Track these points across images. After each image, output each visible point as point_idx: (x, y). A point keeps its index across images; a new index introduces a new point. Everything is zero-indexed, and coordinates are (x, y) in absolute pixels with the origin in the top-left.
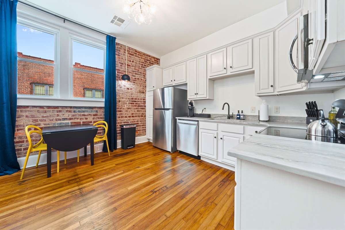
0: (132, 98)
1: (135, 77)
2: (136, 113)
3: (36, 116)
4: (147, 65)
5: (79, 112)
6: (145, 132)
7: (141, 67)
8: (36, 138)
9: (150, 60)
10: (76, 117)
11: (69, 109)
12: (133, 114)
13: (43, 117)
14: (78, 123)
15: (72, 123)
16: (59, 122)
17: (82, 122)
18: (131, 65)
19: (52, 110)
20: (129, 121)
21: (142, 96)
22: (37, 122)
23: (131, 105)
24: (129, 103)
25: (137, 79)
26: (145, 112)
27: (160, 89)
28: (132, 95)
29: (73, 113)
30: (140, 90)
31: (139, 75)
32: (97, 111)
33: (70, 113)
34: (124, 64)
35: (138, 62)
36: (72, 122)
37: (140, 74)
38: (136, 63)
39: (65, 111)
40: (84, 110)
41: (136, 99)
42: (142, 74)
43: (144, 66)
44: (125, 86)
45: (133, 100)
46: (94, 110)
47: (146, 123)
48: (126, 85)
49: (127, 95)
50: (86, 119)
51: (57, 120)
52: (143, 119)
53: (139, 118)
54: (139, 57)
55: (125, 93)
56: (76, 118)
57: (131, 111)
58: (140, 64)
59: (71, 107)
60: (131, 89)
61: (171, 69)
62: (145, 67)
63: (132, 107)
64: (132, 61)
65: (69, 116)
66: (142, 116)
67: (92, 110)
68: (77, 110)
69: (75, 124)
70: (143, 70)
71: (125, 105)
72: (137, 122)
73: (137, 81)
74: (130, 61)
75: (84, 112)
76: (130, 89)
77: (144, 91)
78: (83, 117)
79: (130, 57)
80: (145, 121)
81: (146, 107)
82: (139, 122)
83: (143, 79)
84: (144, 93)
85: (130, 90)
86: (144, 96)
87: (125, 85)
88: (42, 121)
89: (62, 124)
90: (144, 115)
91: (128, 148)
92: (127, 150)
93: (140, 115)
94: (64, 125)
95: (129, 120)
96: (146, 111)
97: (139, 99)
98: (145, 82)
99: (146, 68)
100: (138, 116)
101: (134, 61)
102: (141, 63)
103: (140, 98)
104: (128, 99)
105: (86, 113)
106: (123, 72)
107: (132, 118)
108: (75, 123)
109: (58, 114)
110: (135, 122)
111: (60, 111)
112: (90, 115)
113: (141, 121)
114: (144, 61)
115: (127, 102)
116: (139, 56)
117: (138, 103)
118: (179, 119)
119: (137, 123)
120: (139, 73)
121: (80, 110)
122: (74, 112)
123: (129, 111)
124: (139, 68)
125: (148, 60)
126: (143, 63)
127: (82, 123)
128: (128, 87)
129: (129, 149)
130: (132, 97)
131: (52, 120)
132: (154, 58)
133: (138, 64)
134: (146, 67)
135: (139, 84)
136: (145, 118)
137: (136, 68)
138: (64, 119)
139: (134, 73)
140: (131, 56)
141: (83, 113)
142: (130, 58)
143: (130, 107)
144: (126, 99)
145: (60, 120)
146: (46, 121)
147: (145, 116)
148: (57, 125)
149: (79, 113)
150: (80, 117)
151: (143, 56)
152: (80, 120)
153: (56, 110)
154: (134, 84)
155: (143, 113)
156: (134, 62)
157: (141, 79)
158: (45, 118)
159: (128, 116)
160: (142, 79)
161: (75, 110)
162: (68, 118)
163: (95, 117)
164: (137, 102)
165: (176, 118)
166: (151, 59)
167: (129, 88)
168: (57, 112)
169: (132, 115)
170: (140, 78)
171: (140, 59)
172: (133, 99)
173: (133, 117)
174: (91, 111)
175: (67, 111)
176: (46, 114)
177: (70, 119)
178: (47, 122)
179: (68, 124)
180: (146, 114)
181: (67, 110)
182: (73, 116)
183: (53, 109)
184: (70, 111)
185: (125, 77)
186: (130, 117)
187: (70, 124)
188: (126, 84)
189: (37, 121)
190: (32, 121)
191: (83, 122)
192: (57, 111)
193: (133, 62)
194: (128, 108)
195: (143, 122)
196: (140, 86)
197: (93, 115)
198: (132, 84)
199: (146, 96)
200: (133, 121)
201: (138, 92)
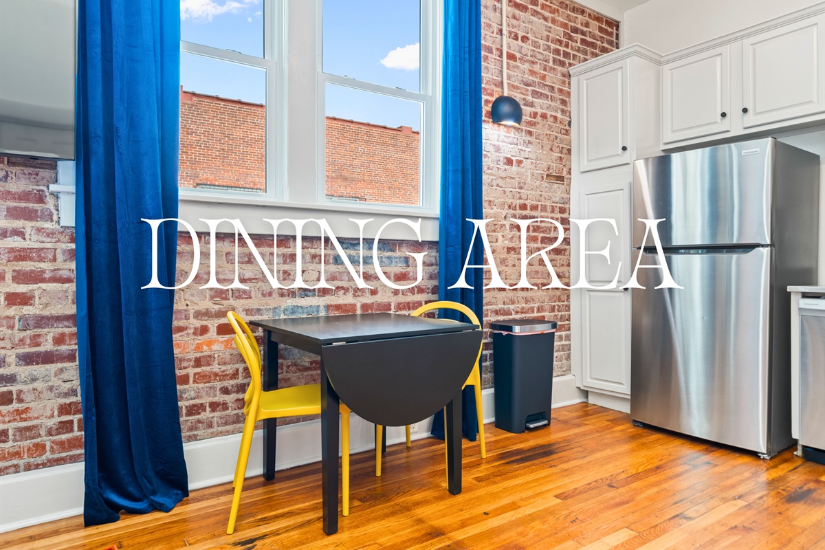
0: (522, 202)
1: (533, 109)
2: (537, 272)
4: (572, 52)
6: (568, 357)
7: (551, 64)
8: (223, 368)
9: (585, 29)
10: (340, 284)
13: (243, 280)
14: (349, 311)
15: (328, 307)
16: (290, 302)
17: (358, 306)
18: (518, 55)
19: (268, 249)
20: (512, 307)
21: (557, 191)
22: (224, 302)
23: (517, 233)
25: (539, 119)
27: (646, 160)
28: (521, 188)
29: (333, 268)
30: (549, 169)
31: (547, 97)
32: (406, 260)
34: (494, 51)
35: (541, 42)
36: (329, 303)
37: (549, 94)
38: (536, 44)
40: (365, 252)
41: (534, 208)
42: (557, 95)
43: (561, 58)
44: (498, 149)
45: (525, 213)
46: (398, 254)
47: (568, 319)
48: (501, 144)
49: (505, 192)
50: (374, 293)
51: (282, 295)
52: (560, 300)
54: (545, 19)
55: (500, 182)
56: (342, 288)
58: (549, 47)
60: (519, 162)
61: (719, 59)
62: (567, 61)
64: (520, 34)
65: (318, 280)
67: (390, 254)
69: (337, 313)
70: (559, 76)
71: (500, 235)
72: (538, 311)
73: (540, 126)
74: (516, 38)
76: (514, 163)
77: (565, 174)
79: (514, 17)
80: (568, 308)
81: (569, 244)
82: (545, 311)
83: (559, 115)
84: (560, 179)
85: (514, 168)
86: (565, 196)
87: (497, 143)
88: (239, 297)
89: (300, 310)
91: (532, 426)
94: (305, 316)
95: (513, 303)
96: (569, 265)
97: (544, 208)
98: (567, 133)
99: (570, 65)
101: (529, 36)
102: (553, 46)
103: (548, 204)
104: (510, 207)
105: (372, 269)
106: (493, 87)
108: (338, 307)
109: (287, 267)
110: (532, 310)
111: (292, 257)
113: (553, 310)
114: (565, 34)
115: (504, 222)
116: (547, 14)
117: (543, 225)
118: (805, 295)
119: (540, 314)
120: (546, 91)
121: (355, 252)
122: (337, 261)
123: (510, 263)
124: (545, 70)
125: (576, 30)
126: (560, 42)
127: (359, 312)
128: (509, 156)
129: (536, 433)
130: (520, 198)
131: (270, 294)
132: (598, 18)
133: (541, 51)
134: (572, 61)
135: (545, 141)
136: (568, 297)
137: (537, 68)
138: (307, 291)
139: (530, 88)
140: (517, 12)
142: (514, 22)
144: (502, 206)
145: (292, 295)
146: (250, 298)
148: (282, 317)
150: (354, 284)
151: (561, 10)
152: (354, 295)
153: (279, 250)
154: (529, 142)
155: (559, 270)
156: (527, 38)
157: (552, 119)
160: (555, 118)
164: (538, 224)
165: (790, 288)
166: (587, 25)
167: (514, 159)
168: (284, 262)
170: (549, 113)
171: (550, 24)
172: (523, 207)
174: (389, 258)
175: (314, 256)
176: (248, 266)
177: (324, 292)
178: (253, 304)
179: (318, 311)
180: (569, 277)
181: (314, 251)
182: (333, 278)
183: (273, 249)
185: (506, 108)
187: (323, 313)
188: (503, 142)
189: (226, 299)
190: (212, 298)
191: (364, 307)
192: (283, 255)
193: (524, 39)
194: (508, 248)
195: (560, 314)
196: (551, 149)
197: (395, 275)
198: (522, 141)
199: (569, 193)
200: (524, 305)
201: (542, 177)
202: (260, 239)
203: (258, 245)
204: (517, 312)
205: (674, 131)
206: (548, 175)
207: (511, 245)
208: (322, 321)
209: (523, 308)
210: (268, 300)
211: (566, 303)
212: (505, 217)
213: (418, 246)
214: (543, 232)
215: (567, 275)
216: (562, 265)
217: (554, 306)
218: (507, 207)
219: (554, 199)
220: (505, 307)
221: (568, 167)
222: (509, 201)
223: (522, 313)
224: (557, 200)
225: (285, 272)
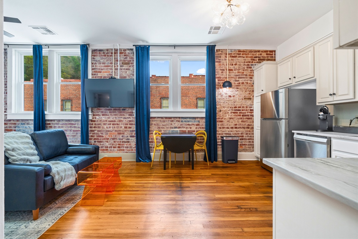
0: (235, 106)
1: (239, 82)
2: (240, 124)
3: (159, 124)
4: (254, 64)
5: (185, 121)
6: (253, 147)
7: (246, 69)
9: (260, 56)
10: (183, 126)
11: (178, 120)
12: (236, 125)
13: (163, 125)
14: (185, 132)
15: (180, 131)
16: (172, 129)
17: (187, 131)
18: (233, 69)
19: (167, 120)
20: (231, 133)
21: (249, 102)
23: (233, 114)
24: (231, 113)
25: (241, 84)
26: (252, 123)
27: (272, 92)
28: (235, 103)
29: (181, 123)
30: (245, 97)
31: (244, 78)
32: (199, 121)
33: (178, 123)
34: (225, 70)
35: (242, 64)
36: (180, 130)
37: (245, 77)
38: (240, 65)
39: (176, 121)
40: (188, 120)
41: (240, 107)
42: (248, 76)
43: (250, 66)
44: (226, 94)
45: (236, 109)
46: (197, 120)
47: (253, 137)
48: (227, 92)
49: (229, 104)
50: (191, 128)
51: (171, 128)
52: (249, 131)
53: (244, 130)
54: (244, 57)
55: (227, 102)
57: (233, 122)
58: (245, 65)
59: (179, 118)
60: (234, 96)
61: (289, 63)
62: (252, 67)
63: (235, 117)
64: (234, 64)
65: (178, 125)
66: (248, 128)
67: (195, 120)
68: (184, 120)
69: (182, 132)
70: (249, 71)
71: (227, 115)
72: (241, 134)
73: (241, 86)
74: (233, 65)
75: (189, 121)
76: (232, 96)
77: (251, 97)
78: (188, 126)
79: (232, 60)
80: (253, 134)
81: (253, 116)
82: (244, 134)
83: (249, 82)
84: (250, 99)
85: (232, 98)
86: (252, 103)
87: (226, 92)
88: (162, 128)
90: (251, 126)
91: (229, 162)
92: (228, 164)
93: (246, 126)
96: (253, 122)
97: (243, 107)
98: (252, 86)
99: (253, 67)
100: (243, 127)
101: (237, 63)
102: (246, 64)
103: (245, 106)
104: (230, 108)
105: (190, 123)
106: (225, 79)
107: (234, 129)
108: (182, 131)
109: (171, 123)
110: (239, 134)
111: (173, 121)
112: (193, 124)
113: (247, 134)
114: (251, 59)
115: (229, 112)
116: (244, 56)
117: (243, 111)
119: (241, 135)
120: (244, 76)
121: (186, 120)
122: (182, 121)
123: (231, 122)
124: (244, 71)
125: (256, 57)
126: (250, 62)
127: (187, 132)
128: (230, 95)
129: (230, 164)
130: (234, 105)
131: (168, 128)
132: (266, 51)
133: (242, 66)
134: (254, 66)
135: (243, 89)
136: (253, 131)
137: (240, 71)
138: (175, 128)
139: (237, 77)
140: (233, 58)
141: (188, 123)
142: (232, 61)
143: (233, 117)
144: (228, 107)
145: (173, 128)
146: (164, 128)
147: (253, 128)
148: (171, 132)
149: (185, 123)
150: (186, 126)
151: (249, 53)
152: (186, 129)
153: (170, 120)
154: (237, 91)
155: (250, 124)
156: (237, 64)
157: (246, 83)
158: (164, 126)
159: (230, 127)
160: (247, 83)
161: (182, 120)
162: (178, 126)
163: (198, 127)
164: (241, 111)
165: (293, 131)
166: (261, 54)
167: (232, 95)
168: (171, 122)
169: (236, 126)
170: (245, 82)
171: (245, 58)
172: (236, 107)
173: (236, 128)
174: (194, 121)
175: (177, 121)
176: (164, 123)
177: (179, 128)
178: (165, 130)
180: (253, 125)
181: (177, 120)
182: (181, 125)
183: (168, 120)
184: (179, 121)
185: (227, 84)
186: (232, 128)
187: (179, 132)
188: (228, 92)
189: (160, 128)
190: (157, 128)
191: (188, 131)
192: (171, 121)
193: (235, 65)
194: (230, 118)
195: (250, 135)
196: (246, 91)
197: (196, 125)
198: (235, 91)
199: (253, 102)
200: (236, 132)
201: (243, 99)
202: (166, 118)
203: (166, 119)
204: (233, 134)
205: (280, 84)
206: (244, 98)
207: (231, 117)
208: (187, 133)
209: (235, 133)
210: (168, 129)
211: (252, 132)
212: (229, 110)
213: (202, 118)
214: (243, 113)
215: (252, 125)
216: (251, 122)
217: (247, 133)
218: (229, 108)
219: (247, 105)
220: (229, 133)
221: (252, 96)
222: (230, 106)
223: (235, 134)
224: (248, 104)
225: (171, 124)
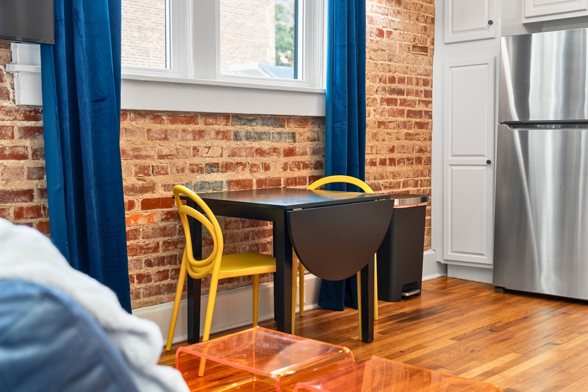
0: (391, 74)
2: (403, 147)
3: (144, 153)
5: (248, 137)
8: (147, 241)
10: (239, 159)
11: (222, 127)
12: (392, 150)
13: (161, 157)
14: (247, 186)
15: (230, 183)
16: (199, 178)
17: (254, 181)
19: (179, 127)
20: (381, 182)
21: (422, 63)
22: (146, 178)
23: (388, 107)
24: (382, 100)
26: (427, 143)
28: (390, 60)
29: (233, 144)
30: (415, 39)
32: (293, 136)
33: (224, 143)
36: (230, 178)
39: (213, 134)
40: (259, 128)
41: (402, 81)
45: (393, 86)
46: (286, 129)
48: (374, 16)
50: (267, 168)
51: (193, 171)
52: (422, 175)
53: (410, 168)
56: (241, 164)
57: (387, 137)
59: (227, 117)
60: (389, 34)
63: (391, 119)
65: (221, 156)
66: (419, 160)
67: (279, 129)
68: (243, 129)
71: (372, 109)
72: (404, 186)
75: (259, 137)
76: (385, 34)
77: (428, 44)
78: (258, 160)
80: (429, 181)
81: (431, 117)
82: (410, 186)
84: (424, 49)
85: (385, 39)
86: (428, 67)
88: (158, 173)
89: (207, 186)
90: (426, 155)
91: (407, 294)
92: (402, 303)
93: (415, 155)
94: (211, 191)
96: (430, 139)
97: (410, 81)
98: (431, 1)
100: (408, 159)
103: (414, 76)
104: (380, 80)
105: (265, 145)
107: (389, 169)
108: (238, 183)
109: (195, 144)
110: (398, 185)
111: (200, 134)
112: (275, 150)
113: (416, 184)
115: (376, 96)
117: (409, 98)
119: (405, 189)
121: (249, 128)
122: (237, 137)
123: (381, 137)
127: (255, 188)
128: (380, 27)
129: (412, 301)
130: (390, 71)
131: (183, 170)
135: (412, 10)
136: (430, 171)
138: (213, 167)
141: (256, 145)
143: (386, 118)
144: (374, 79)
145: (200, 170)
146: (167, 174)
147: (429, 161)
149: (248, 144)
150: (250, 160)
152: (251, 171)
153: (191, 127)
154: (399, 12)
155: (422, 144)
158: (164, 163)
159: (378, 161)
161: (238, 128)
162: (220, 161)
163: (290, 159)
164: (405, 97)
167: (385, 30)
168: (194, 139)
169: (392, 156)
172: (392, 80)
173: (392, 161)
174: (279, 133)
175: (218, 133)
176: (165, 143)
177: (227, 167)
178: (169, 179)
179: (221, 187)
180: (430, 152)
181: (216, 127)
182: (233, 154)
183: (184, 126)
184: (225, 135)
186: (383, 162)
189: (148, 175)
190: (137, 174)
191: (260, 182)
192: (194, 132)
194: (379, 122)
195: (422, 189)
196: (417, 19)
197: (284, 151)
198: (392, 11)
199: (432, 65)
200: (392, 180)
201: (409, 48)
202: (175, 116)
203: (172, 122)
204: (386, 187)
205: (535, 6)
206: (414, 46)
207: (382, 119)
209: (391, 183)
210: (181, 176)
211: (427, 178)
212: (377, 91)
213: (303, 120)
214: (408, 105)
215: (429, 149)
216: (425, 139)
217: (417, 181)
218: (378, 80)
219: (419, 71)
220: (376, 182)
221: (431, 37)
222: (380, 74)
223: (390, 188)
224: (421, 72)
225: (195, 148)
